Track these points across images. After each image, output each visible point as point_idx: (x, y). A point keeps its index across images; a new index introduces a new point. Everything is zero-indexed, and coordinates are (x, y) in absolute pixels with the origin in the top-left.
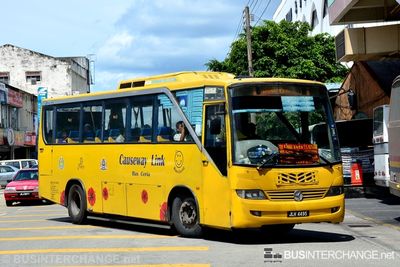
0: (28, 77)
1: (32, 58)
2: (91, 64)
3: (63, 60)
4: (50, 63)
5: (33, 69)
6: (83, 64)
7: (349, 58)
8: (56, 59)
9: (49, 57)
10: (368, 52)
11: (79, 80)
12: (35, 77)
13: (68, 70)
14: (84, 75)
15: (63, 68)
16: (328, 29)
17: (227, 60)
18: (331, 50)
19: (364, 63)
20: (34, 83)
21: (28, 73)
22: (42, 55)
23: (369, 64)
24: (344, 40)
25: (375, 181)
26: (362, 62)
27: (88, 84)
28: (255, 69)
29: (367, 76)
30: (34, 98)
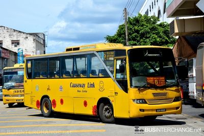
0: (12, 43)
1: (15, 33)
2: (46, 37)
3: (31, 34)
4: (24, 36)
5: (15, 39)
6: (42, 36)
7: (177, 34)
8: (27, 34)
9: (24, 33)
10: (186, 31)
11: (40, 45)
12: (16, 43)
13: (34, 40)
14: (42, 42)
15: (31, 38)
16: (166, 19)
17: (115, 35)
18: (167, 30)
19: (184, 37)
20: (16, 46)
21: (12, 41)
22: (20, 32)
23: (186, 37)
24: (174, 25)
25: (189, 96)
26: (183, 36)
27: (44, 47)
28: (129, 40)
29: (185, 44)
30: (16, 54)
